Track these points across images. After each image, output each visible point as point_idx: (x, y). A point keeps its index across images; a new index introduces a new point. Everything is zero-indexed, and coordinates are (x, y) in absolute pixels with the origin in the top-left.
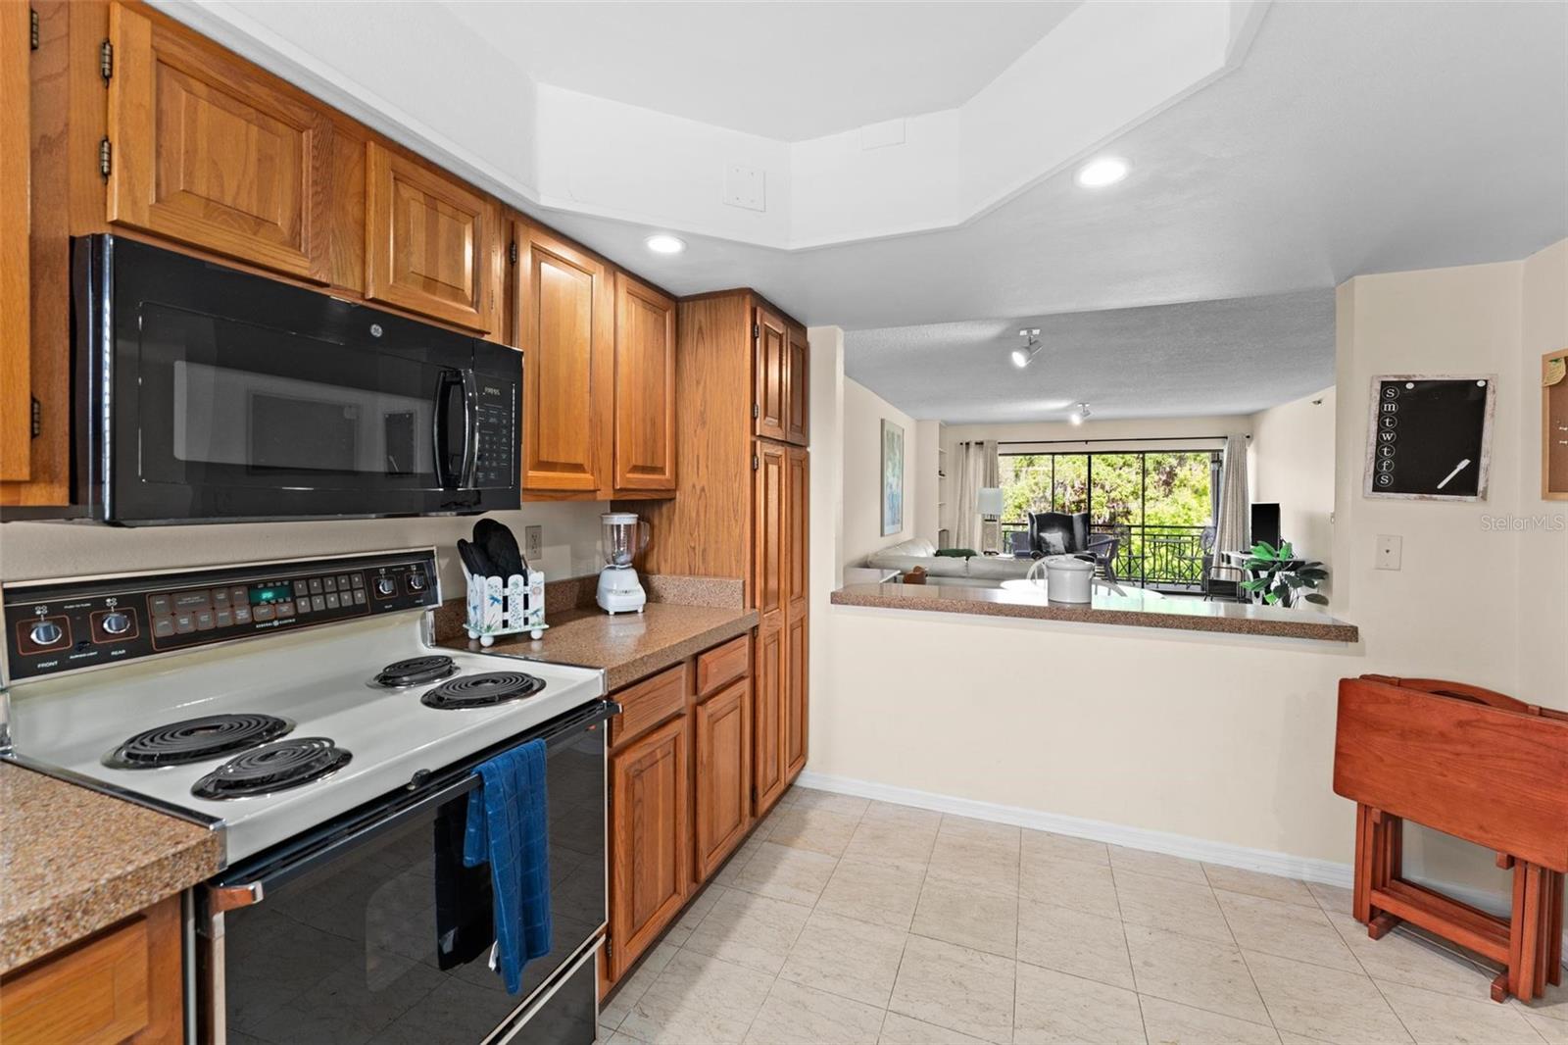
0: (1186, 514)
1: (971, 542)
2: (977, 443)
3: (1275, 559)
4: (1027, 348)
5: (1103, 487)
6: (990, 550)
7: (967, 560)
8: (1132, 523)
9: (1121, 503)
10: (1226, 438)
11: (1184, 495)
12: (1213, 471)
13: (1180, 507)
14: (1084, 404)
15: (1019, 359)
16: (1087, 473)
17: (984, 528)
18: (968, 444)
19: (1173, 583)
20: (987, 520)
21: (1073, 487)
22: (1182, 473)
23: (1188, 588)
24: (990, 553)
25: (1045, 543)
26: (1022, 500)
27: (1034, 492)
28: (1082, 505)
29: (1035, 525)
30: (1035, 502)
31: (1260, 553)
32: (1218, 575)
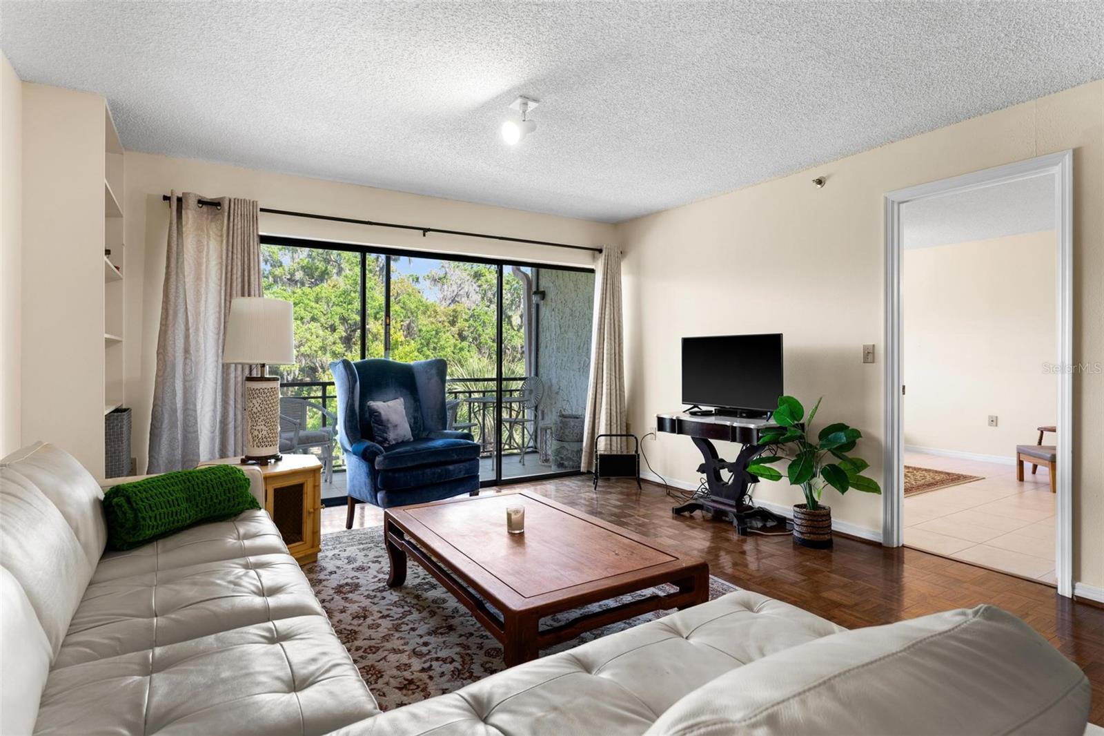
2: (202, 202)
18: (180, 201)
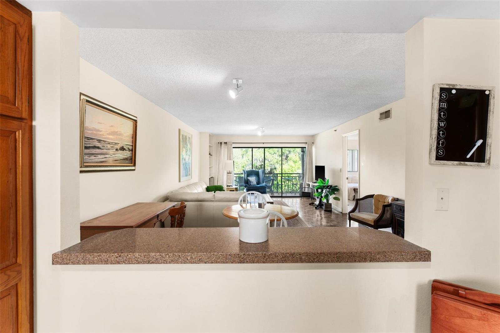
0: (292, 169)
1: (223, 182)
2: (224, 143)
3: (324, 185)
4: (236, 89)
5: (268, 160)
6: (229, 185)
7: (214, 193)
8: (278, 173)
9: (273, 165)
10: (307, 143)
11: (291, 163)
12: (302, 155)
13: (290, 166)
14: (262, 128)
15: (232, 94)
16: (264, 156)
17: (227, 176)
18: (221, 143)
19: (290, 193)
20: (228, 173)
21: (259, 160)
22: (290, 156)
23: (295, 194)
24: (229, 186)
25: (249, 181)
26: (244, 165)
27: (248, 162)
28: (262, 166)
29: (246, 174)
30: (248, 165)
31: (319, 183)
32: (305, 190)
